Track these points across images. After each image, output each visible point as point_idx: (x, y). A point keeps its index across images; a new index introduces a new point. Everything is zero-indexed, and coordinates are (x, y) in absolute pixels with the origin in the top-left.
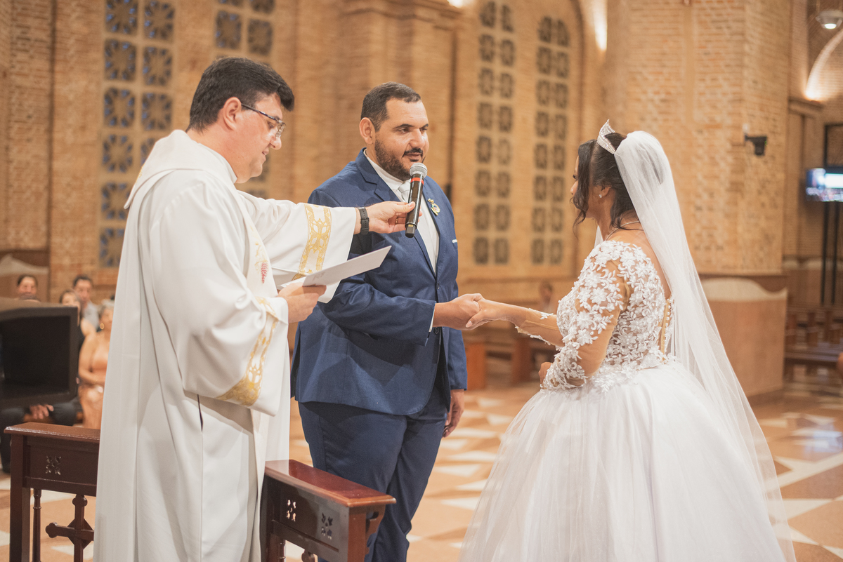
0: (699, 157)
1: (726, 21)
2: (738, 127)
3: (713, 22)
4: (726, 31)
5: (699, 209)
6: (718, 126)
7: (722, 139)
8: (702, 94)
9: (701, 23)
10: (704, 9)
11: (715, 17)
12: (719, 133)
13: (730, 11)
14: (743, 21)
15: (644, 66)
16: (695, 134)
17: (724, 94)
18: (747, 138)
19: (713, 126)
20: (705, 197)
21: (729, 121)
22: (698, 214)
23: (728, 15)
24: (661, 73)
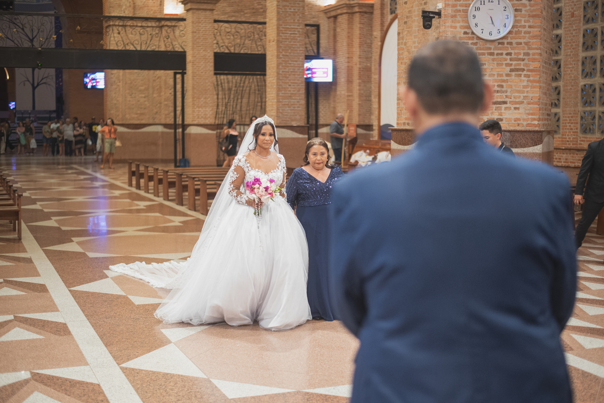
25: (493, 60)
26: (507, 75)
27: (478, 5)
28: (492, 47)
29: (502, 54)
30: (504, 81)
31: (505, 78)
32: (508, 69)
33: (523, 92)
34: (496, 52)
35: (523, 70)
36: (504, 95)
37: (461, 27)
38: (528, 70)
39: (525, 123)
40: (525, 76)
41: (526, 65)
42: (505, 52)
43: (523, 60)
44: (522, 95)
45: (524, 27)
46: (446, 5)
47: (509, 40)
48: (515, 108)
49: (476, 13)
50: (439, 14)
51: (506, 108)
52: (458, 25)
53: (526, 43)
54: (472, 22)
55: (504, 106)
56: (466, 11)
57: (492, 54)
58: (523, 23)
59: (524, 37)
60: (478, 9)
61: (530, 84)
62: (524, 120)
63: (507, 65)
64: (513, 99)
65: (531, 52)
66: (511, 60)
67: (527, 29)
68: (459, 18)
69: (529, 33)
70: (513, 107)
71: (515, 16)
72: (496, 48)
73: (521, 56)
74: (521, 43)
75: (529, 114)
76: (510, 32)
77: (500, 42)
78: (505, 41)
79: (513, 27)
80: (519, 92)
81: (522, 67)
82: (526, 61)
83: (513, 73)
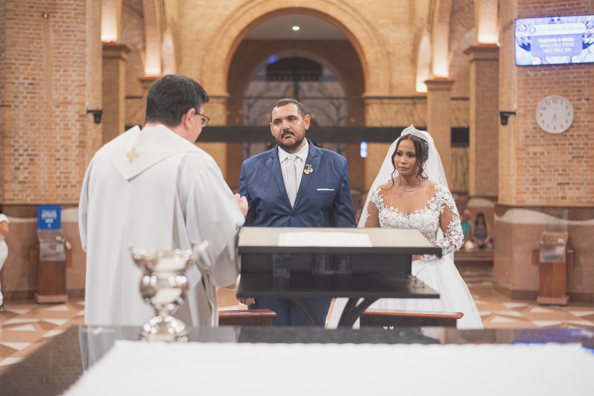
0: (57, 124)
1: (73, 31)
2: (83, 104)
3: (64, 31)
4: (72, 37)
5: (58, 160)
6: (69, 103)
7: (72, 112)
8: (57, 80)
9: (55, 31)
10: (58, 22)
11: (64, 28)
12: (70, 107)
13: (75, 24)
14: (84, 32)
15: (16, 59)
16: (53, 108)
17: (73, 81)
18: (89, 112)
19: (66, 103)
20: (62, 151)
21: (77, 100)
22: (58, 163)
23: (74, 27)
24: (29, 65)
25: (558, 149)
26: (570, 161)
27: (545, 105)
28: (557, 138)
29: (565, 144)
30: (567, 166)
31: (568, 163)
32: (570, 157)
33: (583, 175)
34: (560, 143)
35: (583, 157)
36: (567, 177)
37: (531, 123)
38: (588, 157)
39: (585, 201)
40: (585, 162)
41: (585, 153)
42: (567, 143)
43: (583, 149)
44: (582, 178)
45: (584, 122)
46: (519, 106)
47: (571, 133)
48: (577, 189)
49: (543, 112)
50: (514, 113)
51: (569, 189)
52: (528, 122)
53: (586, 135)
54: (539, 120)
55: (567, 187)
56: (534, 111)
57: (557, 144)
58: (582, 119)
59: (583, 131)
60: (545, 109)
61: (589, 168)
62: (584, 198)
63: (570, 153)
64: (575, 181)
65: (589, 142)
66: (573, 149)
67: (586, 124)
68: (529, 116)
69: (587, 126)
70: (574, 187)
71: (575, 113)
72: (560, 140)
73: (581, 146)
74: (581, 135)
75: (588, 193)
76: (571, 127)
77: (564, 135)
78: (568, 134)
79: (574, 122)
80: (580, 175)
81: (582, 154)
82: (586, 150)
83: (575, 160)
